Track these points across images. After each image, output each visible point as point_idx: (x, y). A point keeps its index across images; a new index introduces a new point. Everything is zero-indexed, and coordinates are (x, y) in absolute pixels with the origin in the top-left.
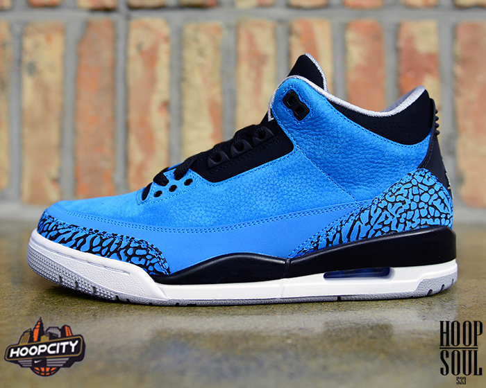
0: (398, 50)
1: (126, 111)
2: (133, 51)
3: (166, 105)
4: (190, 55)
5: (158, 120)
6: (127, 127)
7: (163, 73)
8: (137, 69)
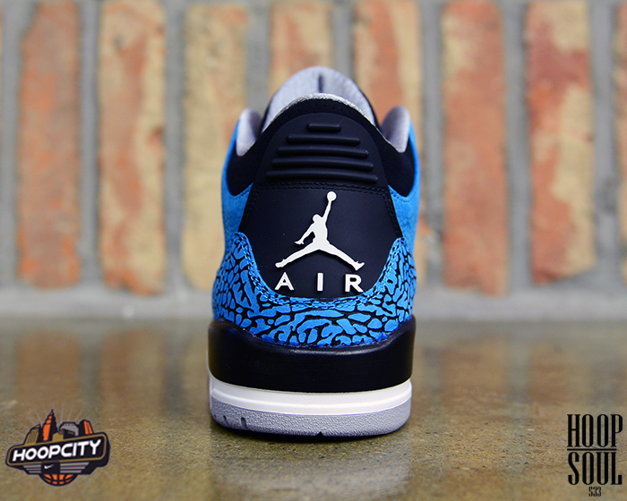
0: (525, 46)
1: (98, 142)
2: (107, 50)
3: (159, 134)
4: (198, 55)
5: (147, 158)
6: (98, 168)
7: (154, 83)
8: (113, 77)
